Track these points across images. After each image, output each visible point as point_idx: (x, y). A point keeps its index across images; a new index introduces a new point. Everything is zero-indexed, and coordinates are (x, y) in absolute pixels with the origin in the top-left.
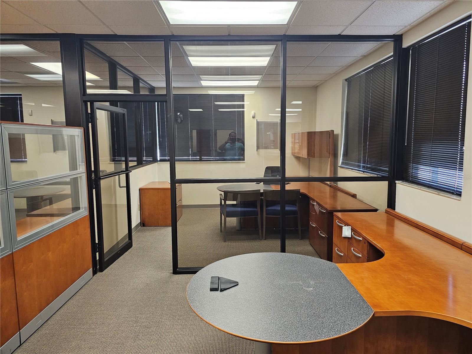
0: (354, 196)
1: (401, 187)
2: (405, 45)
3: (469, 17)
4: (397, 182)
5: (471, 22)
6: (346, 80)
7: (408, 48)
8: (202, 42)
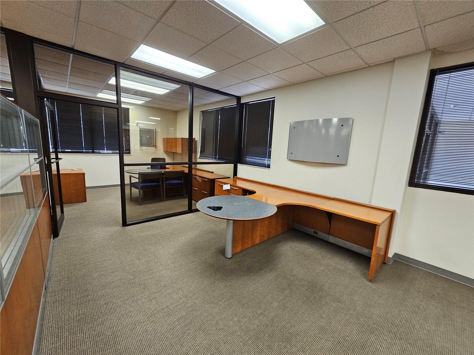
0: (213, 172)
1: (240, 166)
2: (243, 101)
3: (274, 98)
4: (238, 164)
5: (275, 100)
6: (202, 111)
7: (243, 104)
8: (143, 73)
